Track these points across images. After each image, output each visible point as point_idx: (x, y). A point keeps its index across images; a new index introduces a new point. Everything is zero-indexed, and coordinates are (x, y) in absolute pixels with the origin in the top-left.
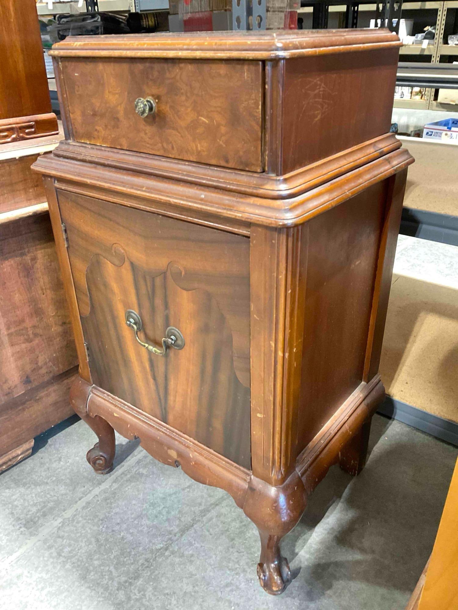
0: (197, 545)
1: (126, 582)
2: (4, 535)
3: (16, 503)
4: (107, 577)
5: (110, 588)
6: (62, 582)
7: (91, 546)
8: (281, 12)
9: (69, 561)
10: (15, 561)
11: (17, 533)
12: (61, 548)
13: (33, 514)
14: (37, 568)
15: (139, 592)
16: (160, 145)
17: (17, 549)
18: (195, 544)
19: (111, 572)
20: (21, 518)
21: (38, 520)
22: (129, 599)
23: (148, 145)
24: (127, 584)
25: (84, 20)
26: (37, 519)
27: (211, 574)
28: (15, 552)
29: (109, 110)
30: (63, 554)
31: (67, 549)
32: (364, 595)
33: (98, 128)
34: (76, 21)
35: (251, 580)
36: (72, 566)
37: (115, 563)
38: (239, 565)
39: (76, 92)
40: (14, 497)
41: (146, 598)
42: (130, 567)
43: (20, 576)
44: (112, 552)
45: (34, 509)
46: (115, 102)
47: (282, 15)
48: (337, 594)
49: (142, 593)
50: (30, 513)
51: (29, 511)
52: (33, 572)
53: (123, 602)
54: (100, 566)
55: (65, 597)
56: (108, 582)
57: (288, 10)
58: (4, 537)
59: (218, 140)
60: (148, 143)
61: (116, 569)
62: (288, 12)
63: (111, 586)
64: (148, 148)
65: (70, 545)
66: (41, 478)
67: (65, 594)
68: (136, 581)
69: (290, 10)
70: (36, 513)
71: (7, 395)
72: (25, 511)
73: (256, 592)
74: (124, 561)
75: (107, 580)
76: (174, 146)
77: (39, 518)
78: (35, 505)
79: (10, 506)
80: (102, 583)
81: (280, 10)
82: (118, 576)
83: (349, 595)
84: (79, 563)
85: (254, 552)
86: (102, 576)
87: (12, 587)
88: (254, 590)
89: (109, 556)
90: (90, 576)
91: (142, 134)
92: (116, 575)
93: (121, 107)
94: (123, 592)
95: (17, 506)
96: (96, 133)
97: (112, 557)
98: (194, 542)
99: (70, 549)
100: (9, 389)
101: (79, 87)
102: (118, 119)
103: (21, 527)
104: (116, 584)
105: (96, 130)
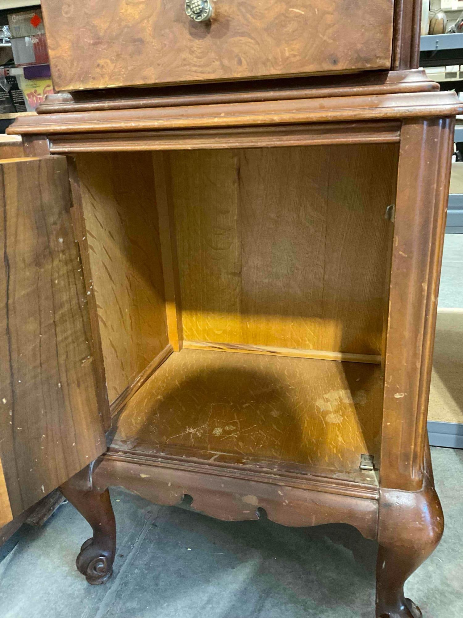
16: (217, 63)
23: (194, 69)
29: (126, 30)
33: (101, 62)
39: (64, 15)
46: (137, 17)
59: (321, 36)
60: (195, 66)
64: (195, 72)
76: (243, 60)
91: (185, 55)
93: (148, 22)
96: (98, 70)
101: (69, 6)
102: (141, 41)
105: (98, 65)
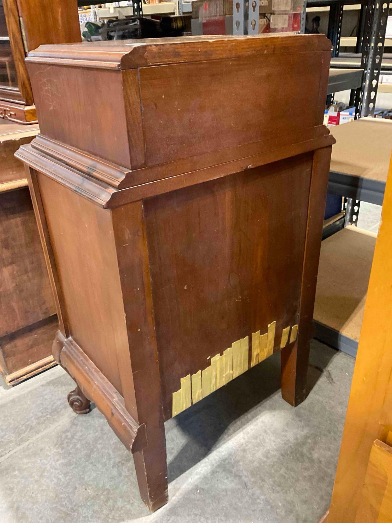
0: (178, 441)
1: (119, 462)
2: (34, 419)
3: (46, 397)
4: (106, 457)
5: (107, 465)
6: (72, 457)
7: (97, 434)
8: (285, 14)
9: (80, 442)
10: (40, 438)
11: (44, 419)
12: (75, 432)
13: (57, 406)
14: (55, 445)
15: (129, 471)
17: (43, 430)
18: (176, 440)
19: (109, 454)
20: (48, 408)
21: (60, 411)
22: (120, 475)
24: (120, 464)
25: (127, 23)
26: (60, 409)
27: (186, 464)
28: (41, 432)
30: (76, 437)
31: (79, 434)
32: (306, 495)
34: (120, 25)
35: (216, 473)
36: (81, 446)
37: (113, 448)
38: (208, 460)
40: (45, 392)
41: (133, 476)
42: (125, 452)
43: (42, 449)
44: (112, 440)
45: (59, 403)
47: (286, 17)
48: (284, 491)
49: (131, 472)
50: (56, 405)
51: (54, 404)
52: (52, 448)
53: (115, 477)
54: (102, 449)
55: (73, 468)
56: (106, 461)
57: (291, 13)
58: (34, 420)
61: (114, 452)
62: (292, 14)
63: (108, 464)
65: (82, 431)
66: (67, 380)
67: (74, 466)
68: (127, 463)
69: (293, 13)
70: (60, 406)
71: (44, 313)
72: (52, 403)
73: (219, 481)
74: (120, 447)
75: (106, 460)
77: (61, 409)
78: (60, 399)
79: (42, 398)
80: (102, 461)
81: (285, 13)
82: (114, 458)
83: (294, 492)
84: (87, 445)
85: (222, 451)
86: (102, 456)
87: (36, 456)
88: (217, 480)
89: (110, 442)
90: (93, 455)
92: (113, 457)
94: (116, 470)
95: (46, 399)
97: (112, 443)
98: (175, 439)
99: (81, 434)
100: (46, 309)
103: (47, 415)
104: (112, 462)
